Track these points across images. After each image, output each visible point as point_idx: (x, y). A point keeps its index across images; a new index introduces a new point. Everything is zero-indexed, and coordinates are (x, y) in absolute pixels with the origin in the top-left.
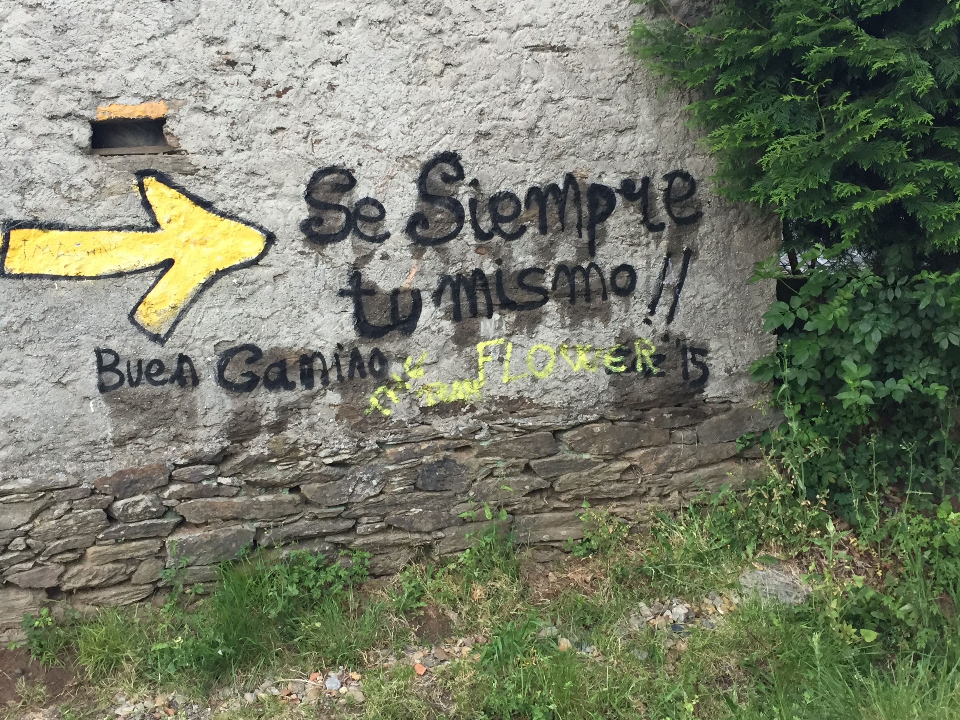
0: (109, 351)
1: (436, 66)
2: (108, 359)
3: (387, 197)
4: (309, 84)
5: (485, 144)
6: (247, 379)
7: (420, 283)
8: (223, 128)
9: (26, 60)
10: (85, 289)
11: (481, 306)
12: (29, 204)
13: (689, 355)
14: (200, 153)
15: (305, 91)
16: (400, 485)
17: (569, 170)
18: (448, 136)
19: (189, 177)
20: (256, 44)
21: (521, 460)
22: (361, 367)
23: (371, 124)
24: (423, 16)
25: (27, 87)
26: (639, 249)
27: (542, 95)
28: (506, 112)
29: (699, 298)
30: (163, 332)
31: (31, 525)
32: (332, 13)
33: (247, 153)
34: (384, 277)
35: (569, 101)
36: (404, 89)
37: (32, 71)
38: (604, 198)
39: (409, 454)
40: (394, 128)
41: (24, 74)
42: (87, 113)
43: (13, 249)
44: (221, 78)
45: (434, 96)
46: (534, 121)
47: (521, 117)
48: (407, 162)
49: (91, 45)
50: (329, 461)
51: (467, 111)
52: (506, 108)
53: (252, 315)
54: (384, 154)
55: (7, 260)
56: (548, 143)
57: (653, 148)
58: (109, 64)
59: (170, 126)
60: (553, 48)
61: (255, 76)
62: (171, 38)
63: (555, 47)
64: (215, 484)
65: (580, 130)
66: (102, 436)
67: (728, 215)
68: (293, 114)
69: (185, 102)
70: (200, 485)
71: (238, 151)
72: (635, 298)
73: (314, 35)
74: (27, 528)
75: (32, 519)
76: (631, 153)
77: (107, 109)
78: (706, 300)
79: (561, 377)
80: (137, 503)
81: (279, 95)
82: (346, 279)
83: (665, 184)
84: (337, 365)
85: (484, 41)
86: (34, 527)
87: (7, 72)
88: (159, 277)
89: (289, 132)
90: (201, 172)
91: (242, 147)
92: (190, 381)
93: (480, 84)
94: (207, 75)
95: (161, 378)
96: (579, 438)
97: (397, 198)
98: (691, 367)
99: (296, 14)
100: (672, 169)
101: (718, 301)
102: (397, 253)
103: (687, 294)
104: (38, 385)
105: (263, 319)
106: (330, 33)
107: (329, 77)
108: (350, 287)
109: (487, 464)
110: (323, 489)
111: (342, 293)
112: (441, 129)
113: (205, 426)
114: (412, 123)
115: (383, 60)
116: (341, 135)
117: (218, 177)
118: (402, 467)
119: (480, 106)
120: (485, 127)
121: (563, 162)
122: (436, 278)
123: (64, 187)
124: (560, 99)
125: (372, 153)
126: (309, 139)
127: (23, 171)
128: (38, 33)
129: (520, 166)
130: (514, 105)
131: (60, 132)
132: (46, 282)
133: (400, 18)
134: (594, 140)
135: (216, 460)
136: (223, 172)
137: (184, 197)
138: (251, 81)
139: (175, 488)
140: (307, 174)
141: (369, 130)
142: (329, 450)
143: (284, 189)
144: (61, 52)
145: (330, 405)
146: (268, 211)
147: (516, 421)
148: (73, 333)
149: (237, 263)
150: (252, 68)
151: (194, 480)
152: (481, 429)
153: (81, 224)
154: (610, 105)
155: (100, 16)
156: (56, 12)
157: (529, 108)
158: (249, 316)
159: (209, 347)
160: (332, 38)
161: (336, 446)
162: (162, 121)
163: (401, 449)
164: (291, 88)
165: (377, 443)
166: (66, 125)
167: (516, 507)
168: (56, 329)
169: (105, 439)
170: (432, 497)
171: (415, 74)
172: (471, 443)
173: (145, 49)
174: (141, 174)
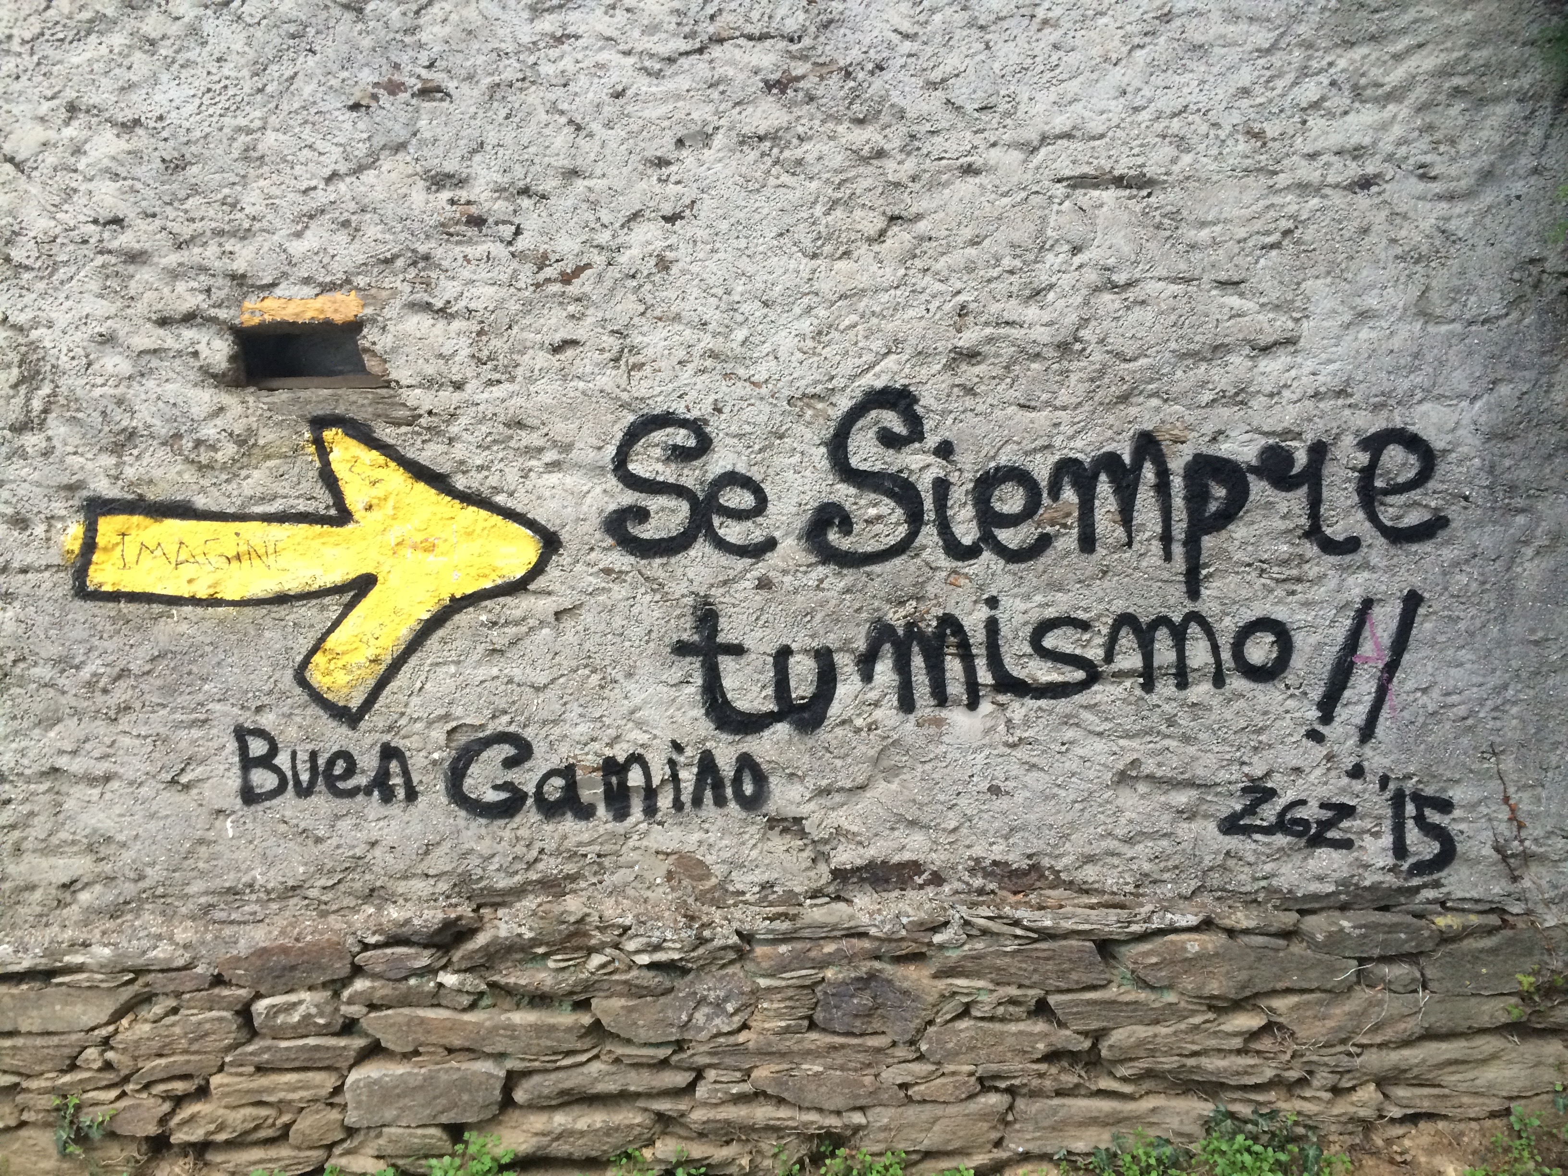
0: (260, 733)
1: (872, 223)
2: (258, 748)
3: (771, 471)
4: (623, 259)
5: (970, 373)
6: (503, 795)
7: (832, 636)
8: (464, 342)
9: (117, 221)
10: (221, 622)
11: (956, 688)
12: (130, 473)
13: (1410, 809)
14: (421, 386)
15: (613, 273)
16: (779, 1016)
17: (1148, 426)
18: (893, 357)
19: (404, 429)
20: (521, 184)
21: (1031, 992)
22: (718, 786)
23: (740, 334)
24: (846, 124)
25: (120, 268)
26: (1299, 588)
27: (1092, 276)
28: (1013, 310)
29: (1435, 693)
30: (355, 704)
31: (111, 1028)
32: (666, 123)
33: (506, 386)
34: (761, 623)
35: (1152, 287)
36: (806, 265)
37: (126, 240)
38: (1221, 482)
39: (799, 960)
40: (785, 342)
41: (114, 245)
42: (223, 314)
43: (105, 549)
44: (458, 249)
45: (863, 281)
46: (1073, 328)
47: (1044, 321)
48: (809, 406)
49: (226, 191)
50: (644, 959)
51: (933, 307)
52: (1013, 301)
53: (516, 679)
54: (764, 390)
55: (92, 568)
56: (1102, 373)
57: (1336, 383)
58: (257, 225)
59: (370, 336)
60: (1119, 182)
61: (522, 243)
62: (369, 176)
63: (1121, 178)
64: (432, 984)
65: (1173, 345)
66: (246, 879)
67: (1509, 525)
68: (593, 316)
69: (395, 292)
70: (402, 986)
71: (490, 383)
72: (1288, 687)
73: (630, 167)
74: (104, 1032)
75: (116, 1017)
76: (1286, 393)
77: (258, 305)
78: (1455, 698)
79: (1120, 832)
80: (294, 1005)
81: (566, 279)
82: (688, 622)
83: (1363, 458)
84: (675, 778)
85: (969, 170)
86: (116, 1031)
87: (85, 242)
88: (349, 607)
89: (587, 349)
90: (423, 421)
91: (497, 376)
92: (401, 793)
93: (958, 258)
94: (433, 244)
95: (350, 784)
96: (1154, 960)
97: (790, 475)
98: (1413, 834)
99: (595, 126)
100: (1376, 424)
101: (1482, 702)
102: (788, 579)
103: (1410, 685)
104: (140, 784)
105: (538, 689)
106: (662, 162)
107: (659, 245)
108: (696, 638)
109: (954, 994)
110: (630, 1010)
111: (681, 649)
112: (877, 345)
113: (427, 876)
114: (820, 333)
115: (765, 211)
116: (681, 354)
117: (454, 429)
118: (784, 983)
119: (961, 298)
120: (969, 338)
121: (1133, 411)
122: (864, 629)
123: (187, 444)
124: (1129, 285)
125: (741, 389)
126: (622, 362)
127: (117, 414)
128: (138, 171)
129: (1042, 418)
130: (1030, 297)
131: (177, 346)
132: (157, 608)
133: (800, 130)
134: (1203, 366)
135: (437, 939)
136: (464, 421)
137: (393, 465)
138: (513, 255)
139: (360, 985)
140: (616, 428)
141: (734, 345)
142: (644, 940)
143: (574, 454)
144: (176, 204)
145: (657, 853)
146: (547, 494)
147: (1020, 914)
148: (200, 697)
149: (488, 584)
150: (513, 228)
151: (391, 975)
152: (946, 924)
153: (215, 508)
154: (1242, 295)
155: (243, 139)
156: (165, 134)
157: (1061, 303)
158: (510, 681)
159: (438, 734)
160: (665, 171)
161: (657, 933)
162: (355, 326)
163: (783, 949)
164: (588, 266)
165: (739, 933)
166: (188, 334)
167: (1016, 1082)
168: (170, 690)
169: (251, 886)
170: (843, 1046)
171: (828, 239)
172: (924, 950)
173: (321, 197)
174: (319, 423)
